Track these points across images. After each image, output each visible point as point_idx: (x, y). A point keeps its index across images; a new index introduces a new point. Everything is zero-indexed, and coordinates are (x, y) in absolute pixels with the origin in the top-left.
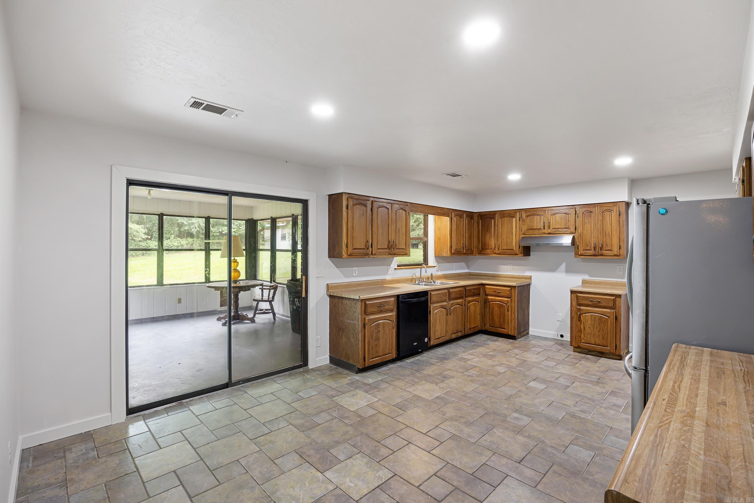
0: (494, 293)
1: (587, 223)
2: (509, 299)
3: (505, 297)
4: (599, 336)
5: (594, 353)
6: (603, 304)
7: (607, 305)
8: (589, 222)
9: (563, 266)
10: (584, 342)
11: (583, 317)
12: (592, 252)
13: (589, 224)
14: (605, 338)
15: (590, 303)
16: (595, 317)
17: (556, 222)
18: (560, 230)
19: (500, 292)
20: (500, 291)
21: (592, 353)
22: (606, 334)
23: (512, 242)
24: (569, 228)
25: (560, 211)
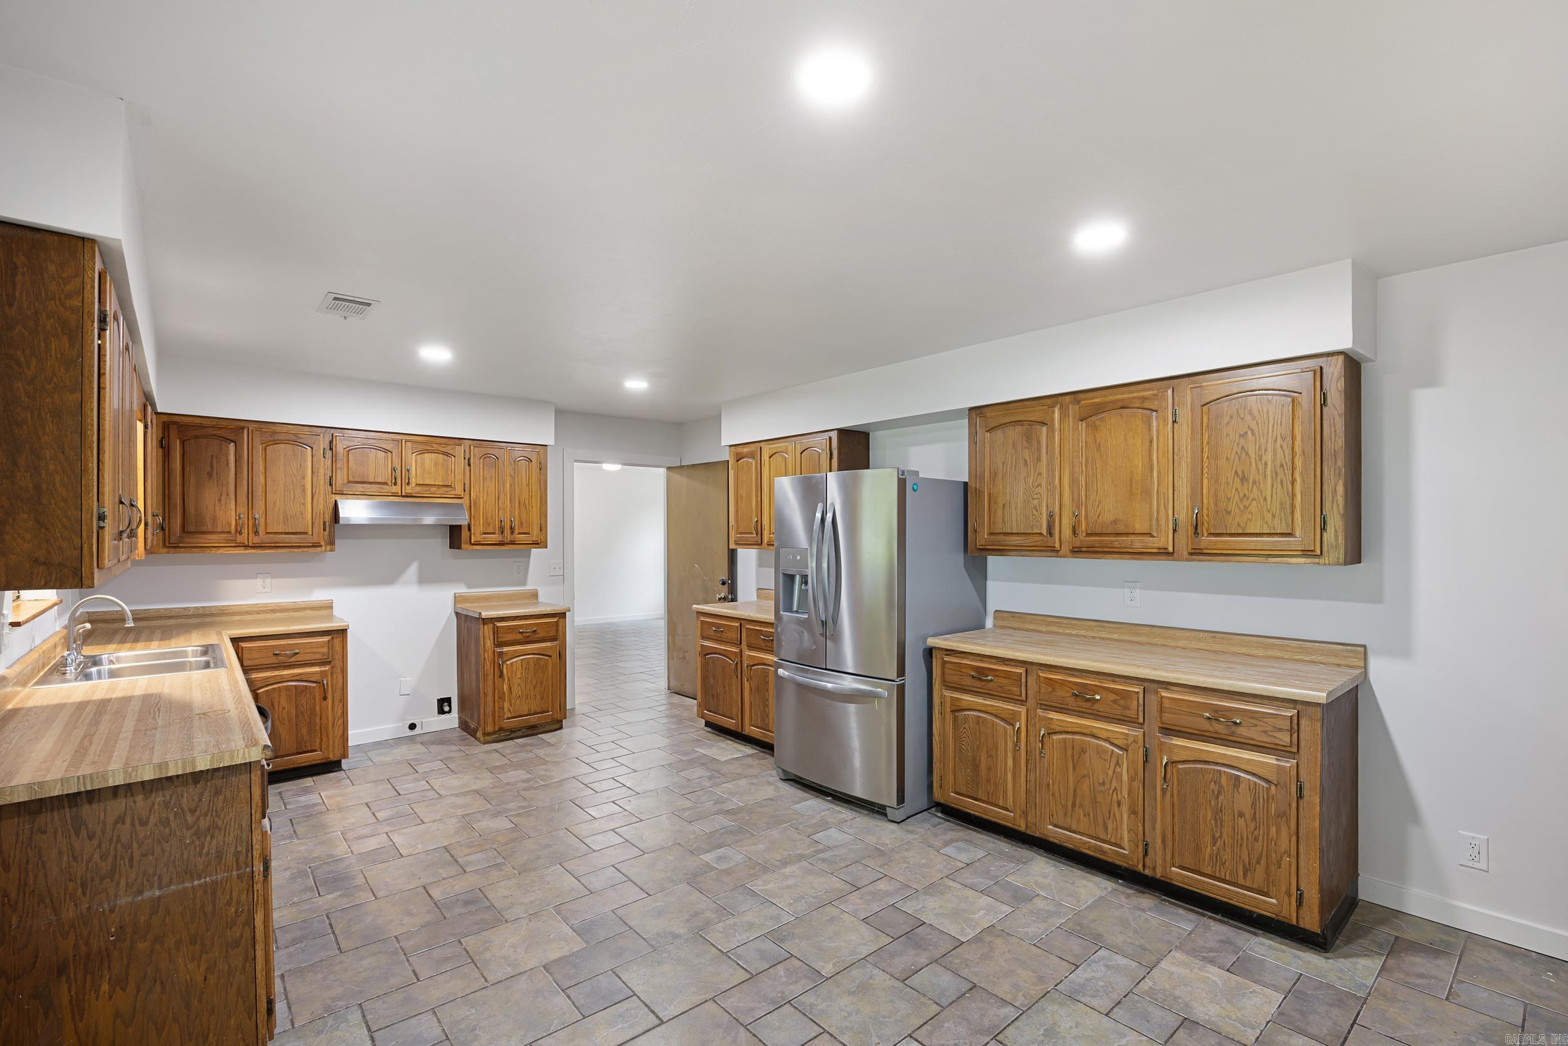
0: (274, 660)
1: (489, 479)
2: (327, 668)
3: (312, 665)
4: (535, 696)
5: (520, 733)
6: (542, 634)
7: (547, 635)
8: (491, 477)
9: (413, 570)
10: (510, 716)
11: (507, 668)
12: (496, 538)
13: (491, 481)
14: (545, 697)
15: (519, 637)
16: (528, 663)
17: (424, 470)
18: (433, 489)
19: (296, 654)
20: (297, 651)
21: (517, 734)
22: (546, 689)
23: (302, 514)
24: (453, 486)
25: (433, 447)
